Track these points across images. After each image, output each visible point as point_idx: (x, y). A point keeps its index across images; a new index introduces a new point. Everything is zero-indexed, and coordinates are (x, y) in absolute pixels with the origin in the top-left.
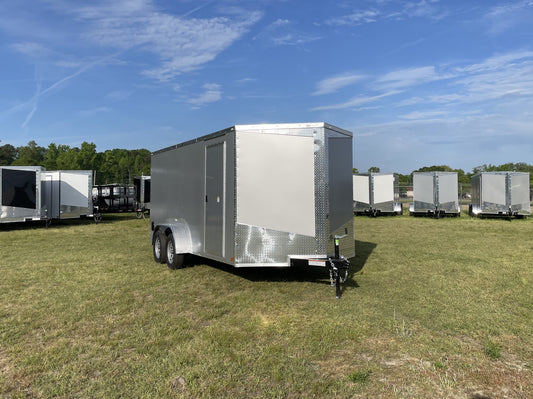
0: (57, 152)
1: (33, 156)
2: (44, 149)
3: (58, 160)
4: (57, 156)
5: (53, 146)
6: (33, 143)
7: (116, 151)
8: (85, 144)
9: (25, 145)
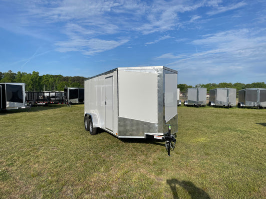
0: (21, 75)
1: (11, 77)
2: (15, 74)
3: (22, 79)
4: (21, 77)
5: (19, 72)
6: (11, 71)
7: (47, 75)
8: (34, 72)
9: (7, 72)
